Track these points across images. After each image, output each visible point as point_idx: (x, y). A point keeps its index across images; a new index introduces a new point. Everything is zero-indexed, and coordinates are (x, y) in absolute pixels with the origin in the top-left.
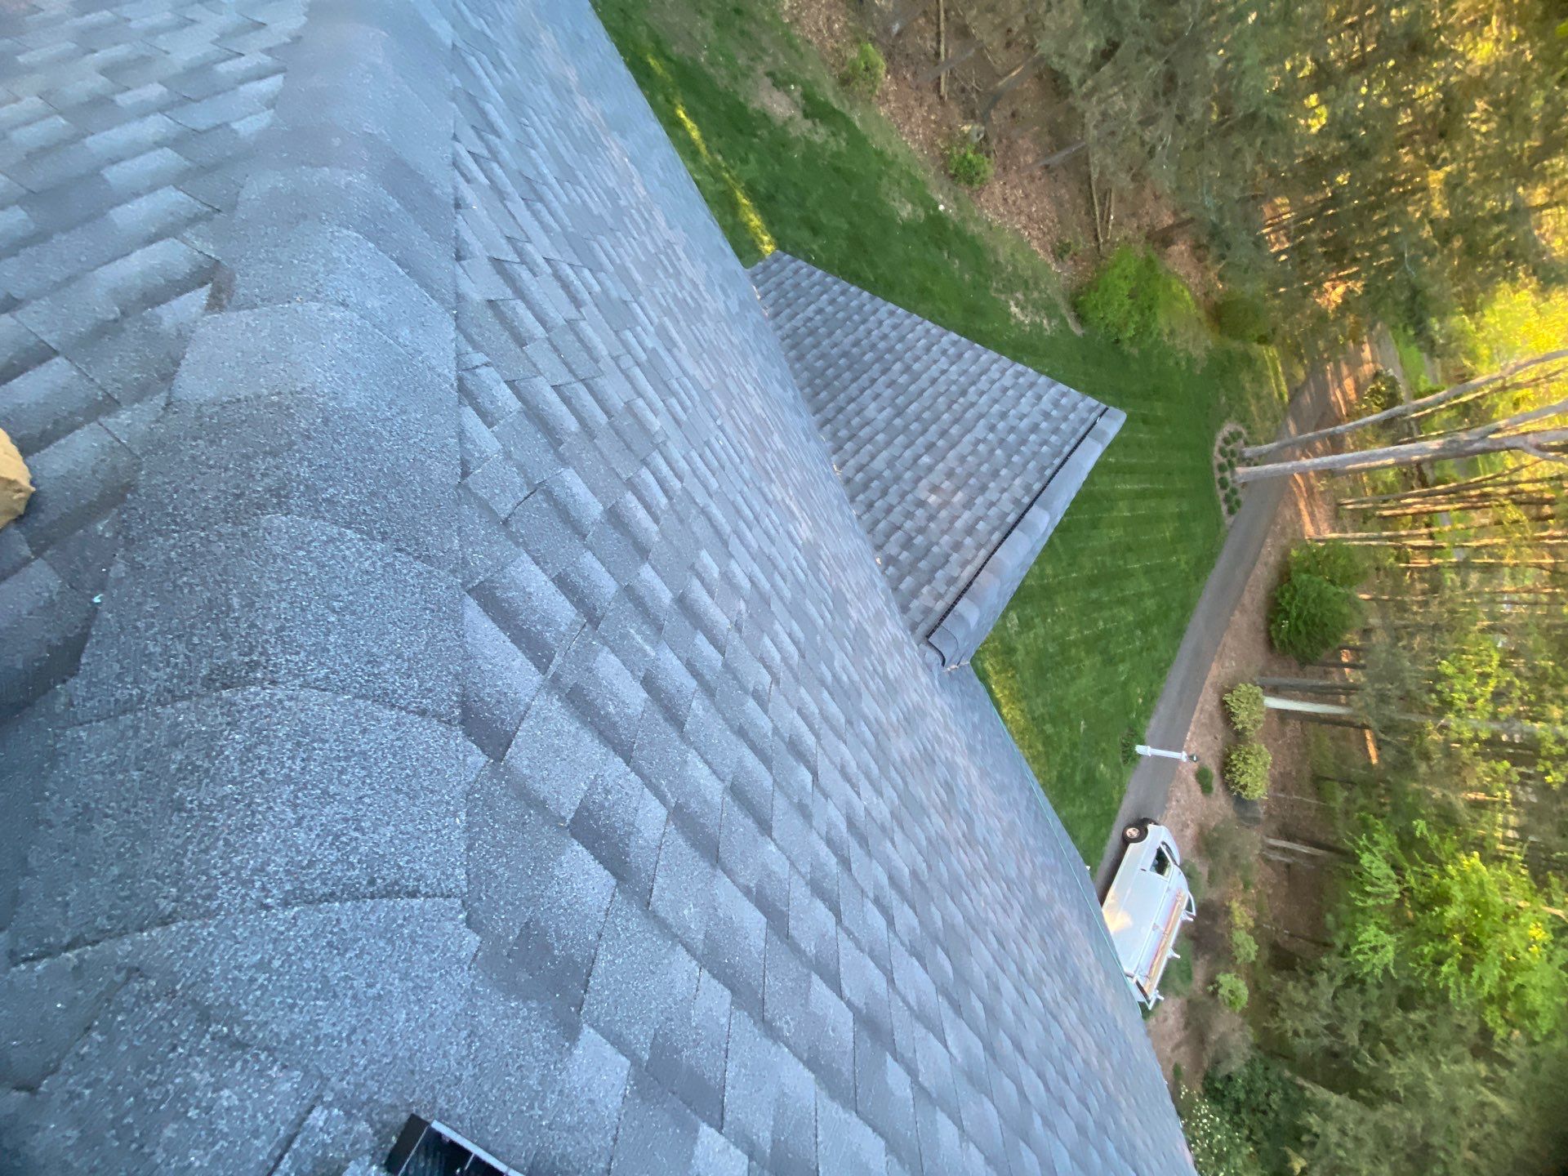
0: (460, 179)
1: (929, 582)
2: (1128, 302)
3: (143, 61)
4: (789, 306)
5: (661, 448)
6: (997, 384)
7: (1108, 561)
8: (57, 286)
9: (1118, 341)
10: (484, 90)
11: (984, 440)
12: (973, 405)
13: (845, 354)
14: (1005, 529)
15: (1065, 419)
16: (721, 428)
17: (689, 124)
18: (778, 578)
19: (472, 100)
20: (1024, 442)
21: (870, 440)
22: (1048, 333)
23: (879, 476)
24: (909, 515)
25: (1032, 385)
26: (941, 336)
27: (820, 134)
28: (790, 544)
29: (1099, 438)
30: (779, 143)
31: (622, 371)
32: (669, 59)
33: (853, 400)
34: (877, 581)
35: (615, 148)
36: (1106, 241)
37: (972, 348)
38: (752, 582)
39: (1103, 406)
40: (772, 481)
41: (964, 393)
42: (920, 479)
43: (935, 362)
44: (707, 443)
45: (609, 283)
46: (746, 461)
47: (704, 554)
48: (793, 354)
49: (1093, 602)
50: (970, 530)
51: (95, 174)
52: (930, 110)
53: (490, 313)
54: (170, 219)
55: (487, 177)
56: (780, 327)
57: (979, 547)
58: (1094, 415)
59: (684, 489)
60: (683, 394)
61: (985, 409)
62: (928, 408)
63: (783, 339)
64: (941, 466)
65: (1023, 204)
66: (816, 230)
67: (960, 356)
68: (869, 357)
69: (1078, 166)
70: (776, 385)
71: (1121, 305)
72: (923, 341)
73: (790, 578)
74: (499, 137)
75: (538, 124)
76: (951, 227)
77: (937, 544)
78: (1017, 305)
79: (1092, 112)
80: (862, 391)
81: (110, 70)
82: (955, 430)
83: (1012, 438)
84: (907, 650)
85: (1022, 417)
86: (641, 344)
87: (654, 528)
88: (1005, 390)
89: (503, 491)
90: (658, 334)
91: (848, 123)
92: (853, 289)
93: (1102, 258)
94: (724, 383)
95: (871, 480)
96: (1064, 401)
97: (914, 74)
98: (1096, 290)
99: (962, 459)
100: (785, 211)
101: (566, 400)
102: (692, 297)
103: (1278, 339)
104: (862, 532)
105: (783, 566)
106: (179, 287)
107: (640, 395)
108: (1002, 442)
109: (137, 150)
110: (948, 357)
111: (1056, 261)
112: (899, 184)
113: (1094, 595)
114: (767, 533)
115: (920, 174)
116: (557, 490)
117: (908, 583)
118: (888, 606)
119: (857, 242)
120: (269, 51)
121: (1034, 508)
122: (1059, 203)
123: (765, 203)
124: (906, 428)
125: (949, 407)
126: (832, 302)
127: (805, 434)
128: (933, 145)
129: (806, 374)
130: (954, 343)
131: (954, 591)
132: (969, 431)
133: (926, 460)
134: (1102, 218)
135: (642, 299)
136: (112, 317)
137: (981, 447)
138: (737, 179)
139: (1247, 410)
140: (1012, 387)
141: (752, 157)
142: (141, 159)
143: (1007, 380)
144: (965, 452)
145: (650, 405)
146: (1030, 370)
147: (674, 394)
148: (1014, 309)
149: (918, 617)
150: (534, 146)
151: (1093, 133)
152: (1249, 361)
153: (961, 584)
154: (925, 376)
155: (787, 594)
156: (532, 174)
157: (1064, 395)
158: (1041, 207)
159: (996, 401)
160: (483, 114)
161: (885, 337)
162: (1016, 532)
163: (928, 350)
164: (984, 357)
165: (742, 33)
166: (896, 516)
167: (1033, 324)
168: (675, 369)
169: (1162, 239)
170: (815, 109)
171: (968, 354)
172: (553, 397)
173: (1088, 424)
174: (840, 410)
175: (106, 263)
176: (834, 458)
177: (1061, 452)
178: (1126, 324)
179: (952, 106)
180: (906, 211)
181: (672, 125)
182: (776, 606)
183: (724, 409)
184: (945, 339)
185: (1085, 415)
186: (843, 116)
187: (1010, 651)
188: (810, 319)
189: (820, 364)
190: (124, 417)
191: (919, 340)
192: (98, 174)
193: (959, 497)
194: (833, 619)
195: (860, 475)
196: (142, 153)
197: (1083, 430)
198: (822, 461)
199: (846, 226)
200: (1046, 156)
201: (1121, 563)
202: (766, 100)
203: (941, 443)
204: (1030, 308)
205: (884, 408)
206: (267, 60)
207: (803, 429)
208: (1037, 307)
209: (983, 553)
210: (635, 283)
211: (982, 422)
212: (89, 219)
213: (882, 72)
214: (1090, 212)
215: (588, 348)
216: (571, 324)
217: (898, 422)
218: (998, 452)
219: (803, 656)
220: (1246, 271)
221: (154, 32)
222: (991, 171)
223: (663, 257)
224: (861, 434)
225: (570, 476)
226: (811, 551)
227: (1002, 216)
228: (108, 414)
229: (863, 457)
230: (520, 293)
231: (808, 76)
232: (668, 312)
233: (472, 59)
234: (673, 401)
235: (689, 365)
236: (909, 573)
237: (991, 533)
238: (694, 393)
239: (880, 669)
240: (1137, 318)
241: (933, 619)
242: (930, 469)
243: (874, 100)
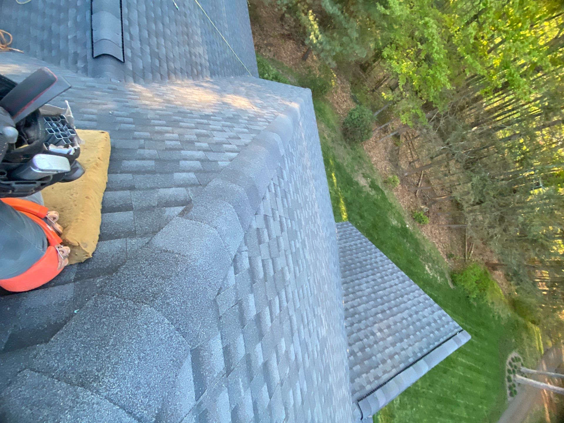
0: (268, 191)
1: (367, 373)
2: (475, 285)
3: (207, 136)
4: (346, 239)
5: (285, 287)
6: (416, 299)
7: (449, 392)
8: (147, 189)
9: (468, 297)
10: (285, 167)
11: (406, 319)
12: (405, 302)
13: (360, 262)
14: (407, 364)
15: (443, 326)
16: (309, 280)
17: (334, 178)
18: (306, 356)
19: (281, 169)
20: (423, 328)
21: (360, 297)
22: (439, 282)
23: (359, 314)
24: (367, 337)
25: (431, 306)
26: (399, 271)
27: (373, 193)
28: (316, 338)
29: (458, 341)
30: (359, 191)
31: (285, 255)
32: (335, 161)
33: (358, 279)
34: (345, 361)
35: (312, 183)
36: (468, 259)
37: (409, 281)
38: (296, 356)
39: (461, 328)
40: (319, 306)
41: (402, 296)
42: (375, 323)
43: (393, 279)
44: (302, 287)
45: (294, 225)
46: (313, 295)
47: (283, 339)
48: (341, 254)
49: (438, 411)
50: (391, 357)
51: (178, 161)
52: (411, 198)
53: (256, 233)
54: (187, 182)
55: (275, 191)
56: (340, 244)
57: (393, 367)
58: (456, 330)
59: (287, 307)
60: (301, 266)
61: (409, 307)
62: (386, 296)
63: (340, 248)
64: (385, 321)
65: (438, 236)
66: (362, 217)
67: (404, 281)
68: (368, 267)
69: (462, 232)
70: (332, 264)
71: (472, 284)
72: (390, 270)
73: (311, 357)
74: (283, 179)
75: (295, 177)
76: (409, 233)
77: (375, 356)
78: (428, 267)
79: (470, 217)
80: (363, 278)
81: (199, 135)
82: (395, 309)
83: (418, 323)
84: (347, 405)
85: (424, 317)
86: (295, 245)
87: (270, 324)
88: (419, 302)
89: (226, 303)
90: (302, 243)
91: (383, 193)
92: (370, 242)
93: (466, 264)
94: (316, 262)
95: (356, 314)
96: (444, 318)
97: (409, 187)
98: (462, 275)
99: (395, 323)
100: (353, 208)
101: (264, 266)
102: (317, 231)
103: (541, 325)
104: (346, 336)
105: (310, 349)
106: (177, 203)
107: (288, 265)
108: (414, 323)
109: (191, 159)
110: (399, 280)
111: (447, 258)
112: (394, 214)
113: (438, 407)
114: (309, 331)
115: (403, 214)
116: (244, 304)
117: (357, 368)
118: (346, 377)
119: (374, 226)
120: (238, 146)
121: (422, 360)
122: (452, 241)
123: (348, 205)
124: (375, 300)
125: (395, 299)
126: (361, 243)
127: (336, 285)
128: (409, 207)
129: (344, 263)
130: (402, 276)
131: (377, 383)
132: (401, 312)
133: (380, 316)
134: (468, 250)
135: (302, 230)
136: (154, 205)
137: (404, 321)
138: (342, 196)
139: (524, 350)
140: (422, 303)
141: (349, 192)
142: (191, 162)
143: (421, 299)
144: (397, 321)
145: (289, 269)
146: (431, 299)
147: (298, 265)
148: (427, 268)
149: (357, 388)
150: (291, 183)
151: (470, 224)
152: (526, 328)
153: (381, 381)
154: (388, 283)
155: (307, 365)
156: (287, 190)
157: (444, 315)
158: (445, 238)
159: (414, 305)
160: (282, 173)
161: (376, 262)
162: (411, 368)
163: (392, 274)
164: (413, 286)
165: (359, 162)
166: (361, 334)
167: (433, 276)
168: (302, 256)
169: (493, 267)
170: (373, 186)
171: (407, 282)
172: (260, 264)
173: (453, 333)
174: (352, 281)
175: (163, 188)
176: (344, 298)
177: (439, 340)
178: (473, 292)
179: (419, 199)
180: (394, 223)
181: (329, 177)
182: (301, 372)
183: (312, 272)
184: (399, 273)
185: (452, 329)
186: (382, 191)
187: (392, 416)
188: (351, 246)
189: (350, 261)
190: (134, 241)
191: (389, 269)
192: (179, 162)
193: (390, 339)
194: (322, 382)
195: (352, 309)
196: (193, 160)
197: (450, 334)
198: (339, 298)
199: (372, 220)
200: (450, 224)
201: (454, 396)
202: (359, 179)
203: (388, 312)
204: (433, 271)
205: (369, 288)
206: (236, 148)
207: (336, 284)
208: (436, 271)
209: (394, 371)
210: (302, 224)
211: (407, 311)
212: (167, 173)
213: (398, 184)
214: (464, 246)
215: (278, 246)
216: (278, 238)
217: (373, 295)
218: (411, 327)
219: (303, 403)
220: (528, 293)
221: (214, 130)
222: (428, 222)
223: (313, 217)
224: (357, 293)
225: (251, 297)
226: (323, 342)
227: (429, 236)
228: (130, 238)
229: (355, 303)
230: (267, 227)
231: (374, 178)
232: (308, 236)
233: (286, 159)
234: (297, 268)
235: (307, 255)
236: (359, 364)
237: (400, 363)
238: (305, 266)
239: (333, 416)
240: (478, 291)
241: (364, 393)
242: (381, 320)
243: (393, 190)
